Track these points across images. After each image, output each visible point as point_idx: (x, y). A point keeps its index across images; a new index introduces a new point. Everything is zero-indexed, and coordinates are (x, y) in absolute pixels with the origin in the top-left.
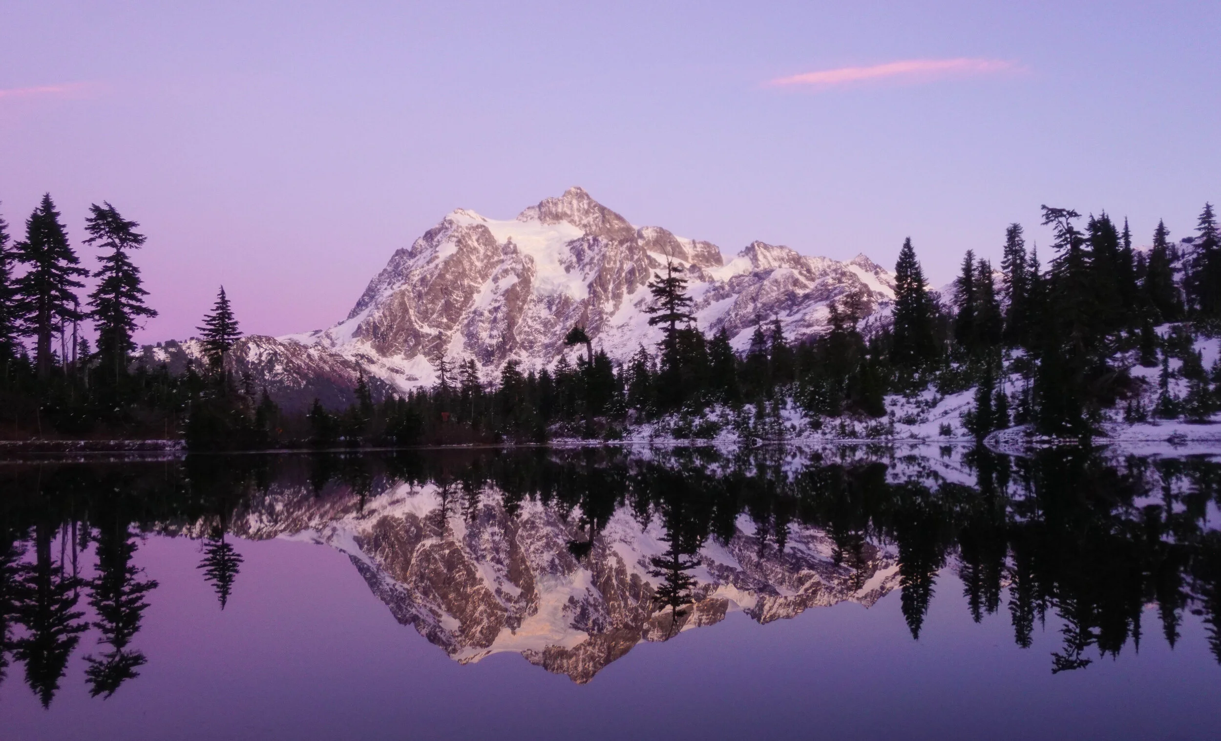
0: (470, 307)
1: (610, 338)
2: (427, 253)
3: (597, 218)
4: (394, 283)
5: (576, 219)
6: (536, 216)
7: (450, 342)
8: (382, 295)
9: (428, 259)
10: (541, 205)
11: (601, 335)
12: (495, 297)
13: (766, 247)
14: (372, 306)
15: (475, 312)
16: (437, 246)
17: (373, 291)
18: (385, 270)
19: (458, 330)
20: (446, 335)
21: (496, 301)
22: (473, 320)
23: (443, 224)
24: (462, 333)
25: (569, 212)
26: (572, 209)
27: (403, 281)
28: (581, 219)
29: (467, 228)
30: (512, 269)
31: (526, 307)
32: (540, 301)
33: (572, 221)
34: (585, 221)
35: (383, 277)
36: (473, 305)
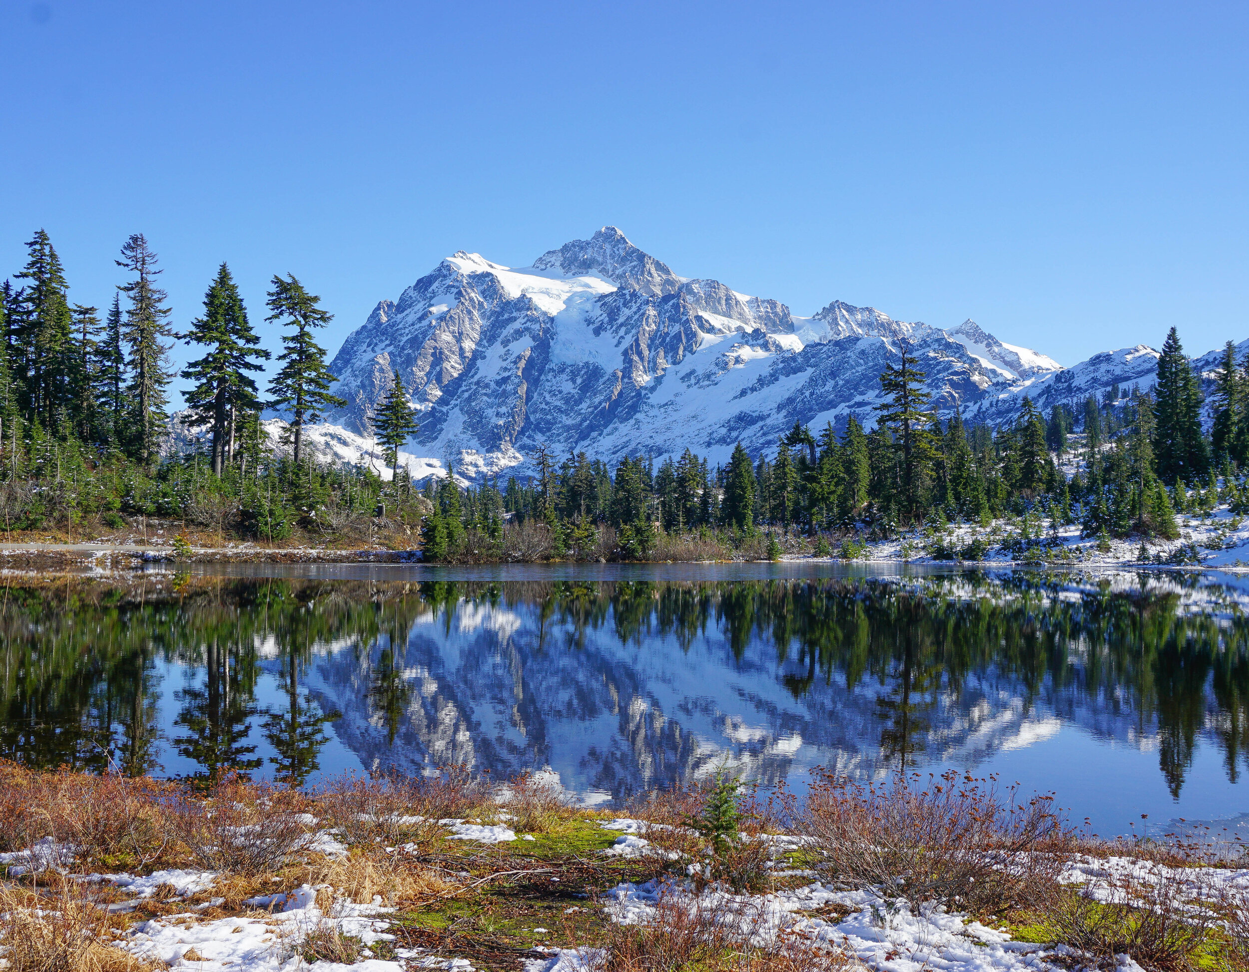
0: (473, 376)
1: (649, 420)
2: (420, 306)
3: (635, 267)
4: (376, 344)
5: (610, 268)
6: (558, 264)
7: (445, 420)
8: (361, 360)
9: (420, 314)
10: (566, 248)
11: (638, 416)
12: (504, 364)
13: (850, 309)
14: (347, 372)
15: (478, 383)
16: (431, 298)
17: (348, 353)
18: (364, 327)
19: (456, 405)
20: (441, 411)
21: (505, 369)
22: (475, 393)
23: (440, 270)
24: (461, 410)
25: (600, 259)
26: (604, 256)
27: (388, 342)
28: (615, 268)
29: (469, 276)
30: (527, 329)
31: (543, 377)
32: (562, 371)
33: (604, 271)
34: (619, 271)
35: (361, 336)
36: (476, 373)
